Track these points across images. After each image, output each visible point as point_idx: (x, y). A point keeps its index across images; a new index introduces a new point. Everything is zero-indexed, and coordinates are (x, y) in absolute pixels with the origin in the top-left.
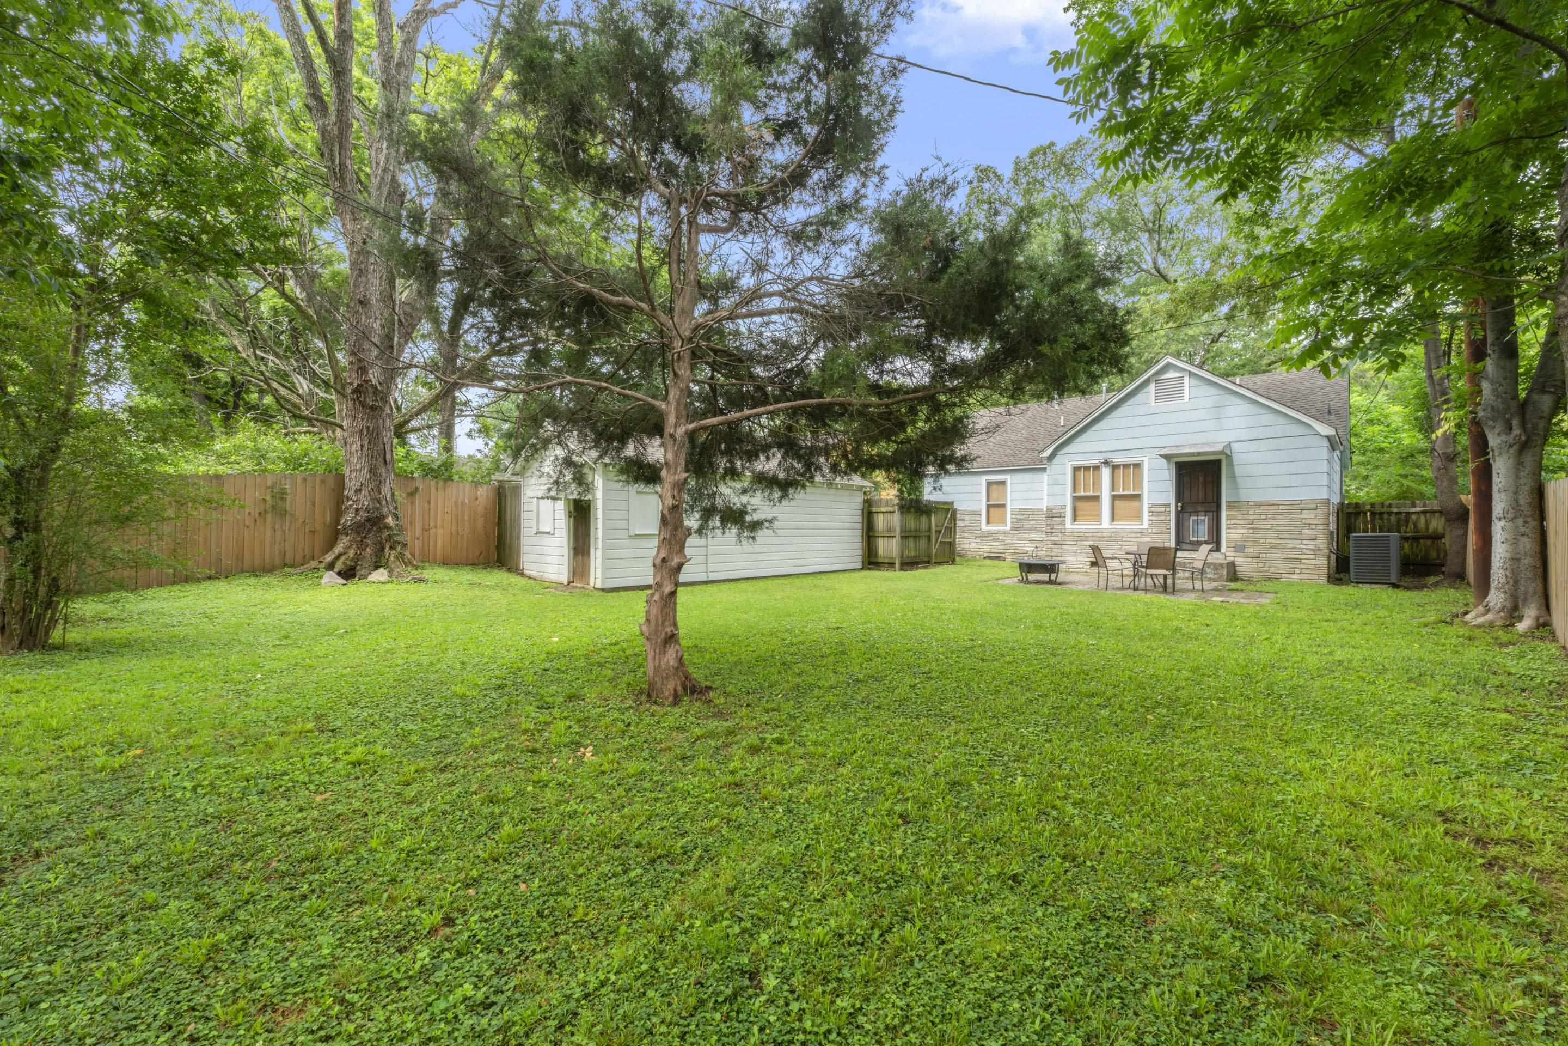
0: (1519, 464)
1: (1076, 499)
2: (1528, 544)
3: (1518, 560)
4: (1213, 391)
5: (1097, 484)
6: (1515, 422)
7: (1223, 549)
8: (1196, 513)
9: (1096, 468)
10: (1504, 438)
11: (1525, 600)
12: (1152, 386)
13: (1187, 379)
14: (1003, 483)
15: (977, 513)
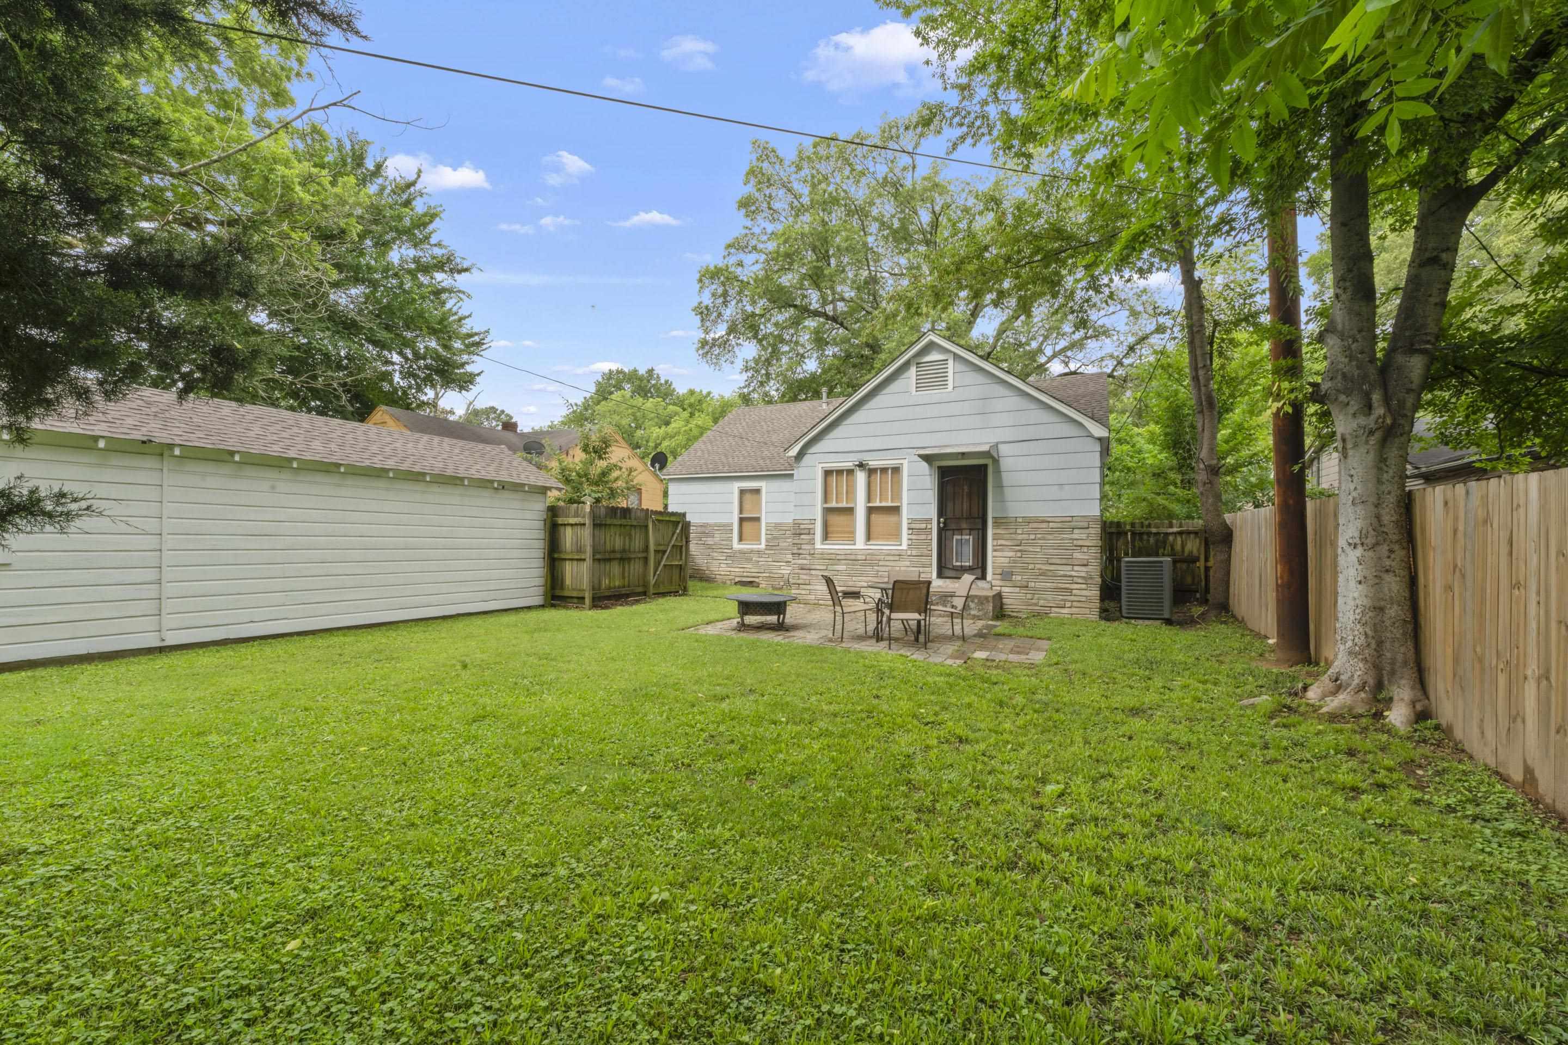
0: (1381, 461)
1: (828, 511)
2: (1394, 585)
3: (1381, 609)
4: (980, 378)
5: (851, 492)
6: (1376, 397)
7: (989, 577)
8: (960, 531)
9: (850, 472)
10: (1362, 420)
11: (1393, 673)
12: (913, 370)
13: (951, 362)
14: (757, 491)
15: (727, 528)
